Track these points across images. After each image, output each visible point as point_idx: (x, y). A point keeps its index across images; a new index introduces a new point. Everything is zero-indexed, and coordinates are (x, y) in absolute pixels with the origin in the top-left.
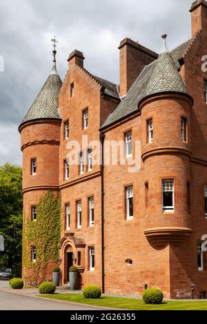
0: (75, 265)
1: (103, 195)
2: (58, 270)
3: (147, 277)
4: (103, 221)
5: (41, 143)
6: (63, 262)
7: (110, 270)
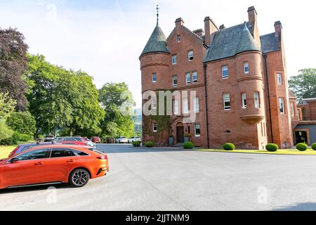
0: (186, 133)
1: (206, 96)
2: (172, 136)
3: (241, 139)
4: (207, 110)
5: (159, 65)
6: (175, 132)
7: (213, 136)
